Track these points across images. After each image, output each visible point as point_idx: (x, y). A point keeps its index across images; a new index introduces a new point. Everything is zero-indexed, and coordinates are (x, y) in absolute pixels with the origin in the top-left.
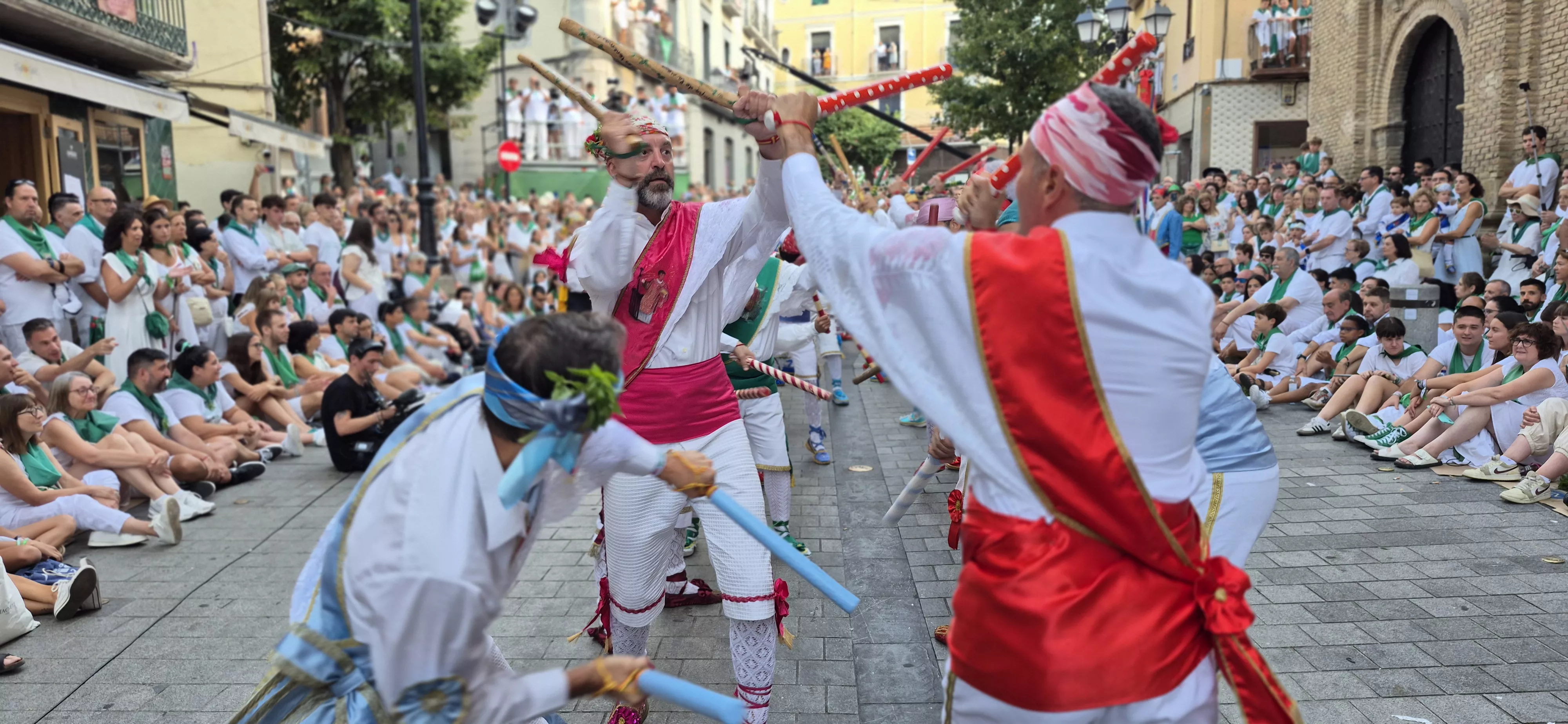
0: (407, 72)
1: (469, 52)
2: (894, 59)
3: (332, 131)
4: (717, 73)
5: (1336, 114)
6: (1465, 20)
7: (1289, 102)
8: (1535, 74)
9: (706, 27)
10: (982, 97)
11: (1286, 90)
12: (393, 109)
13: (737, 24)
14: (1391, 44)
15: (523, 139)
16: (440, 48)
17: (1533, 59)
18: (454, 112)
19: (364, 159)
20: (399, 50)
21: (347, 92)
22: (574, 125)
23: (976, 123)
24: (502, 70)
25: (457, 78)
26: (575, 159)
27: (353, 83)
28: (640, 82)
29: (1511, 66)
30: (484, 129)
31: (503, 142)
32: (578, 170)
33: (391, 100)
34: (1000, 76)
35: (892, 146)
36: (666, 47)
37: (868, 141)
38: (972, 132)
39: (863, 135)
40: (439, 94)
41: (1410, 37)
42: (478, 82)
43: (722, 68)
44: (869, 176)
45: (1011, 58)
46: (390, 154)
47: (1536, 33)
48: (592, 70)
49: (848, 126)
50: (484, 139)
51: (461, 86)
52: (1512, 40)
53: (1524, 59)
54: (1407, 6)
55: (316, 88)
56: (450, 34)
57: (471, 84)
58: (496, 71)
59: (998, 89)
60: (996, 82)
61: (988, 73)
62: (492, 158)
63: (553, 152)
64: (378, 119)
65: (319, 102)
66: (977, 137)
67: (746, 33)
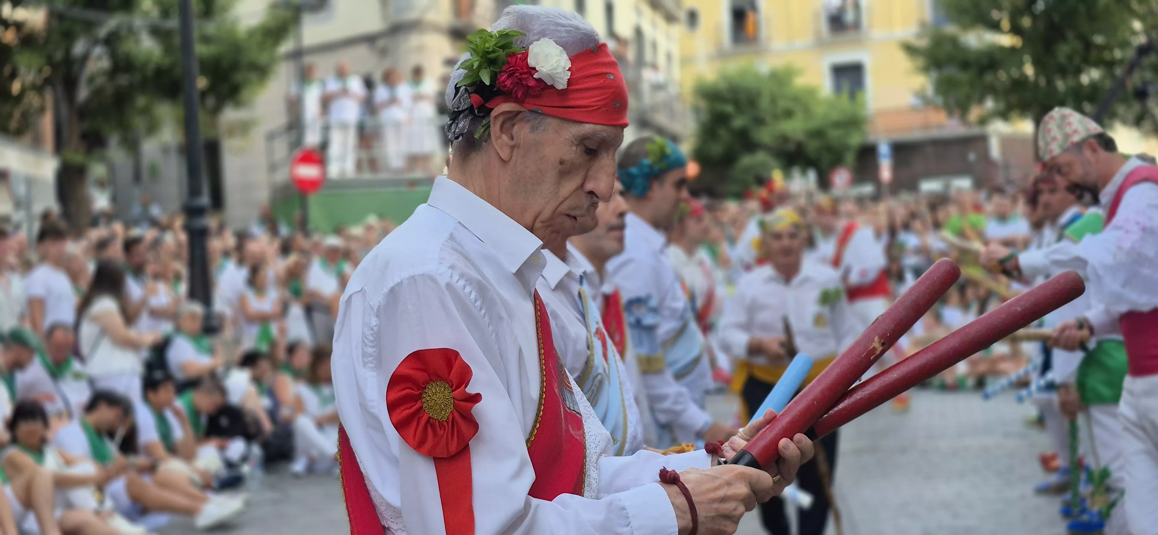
0: (167, 61)
1: (251, 33)
3: (59, 146)
12: (146, 111)
15: (324, 146)
16: (211, 28)
18: (230, 115)
19: (101, 184)
20: (156, 32)
21: (83, 93)
22: (397, 125)
23: (981, 101)
24: (297, 54)
25: (235, 66)
26: (397, 171)
27: (91, 80)
30: (271, 137)
31: (298, 153)
32: (404, 189)
33: (141, 101)
34: (1016, 30)
35: (855, 140)
37: (818, 134)
38: (975, 113)
39: (814, 124)
40: (208, 90)
42: (263, 72)
44: (824, 183)
46: (137, 176)
48: (421, 49)
49: (788, 114)
50: (270, 152)
51: (240, 77)
55: (39, 89)
56: (225, 9)
57: (253, 74)
59: (1012, 50)
60: (1006, 40)
61: (995, 27)
62: (282, 176)
63: (365, 165)
64: (123, 127)
65: (42, 110)
66: (983, 121)
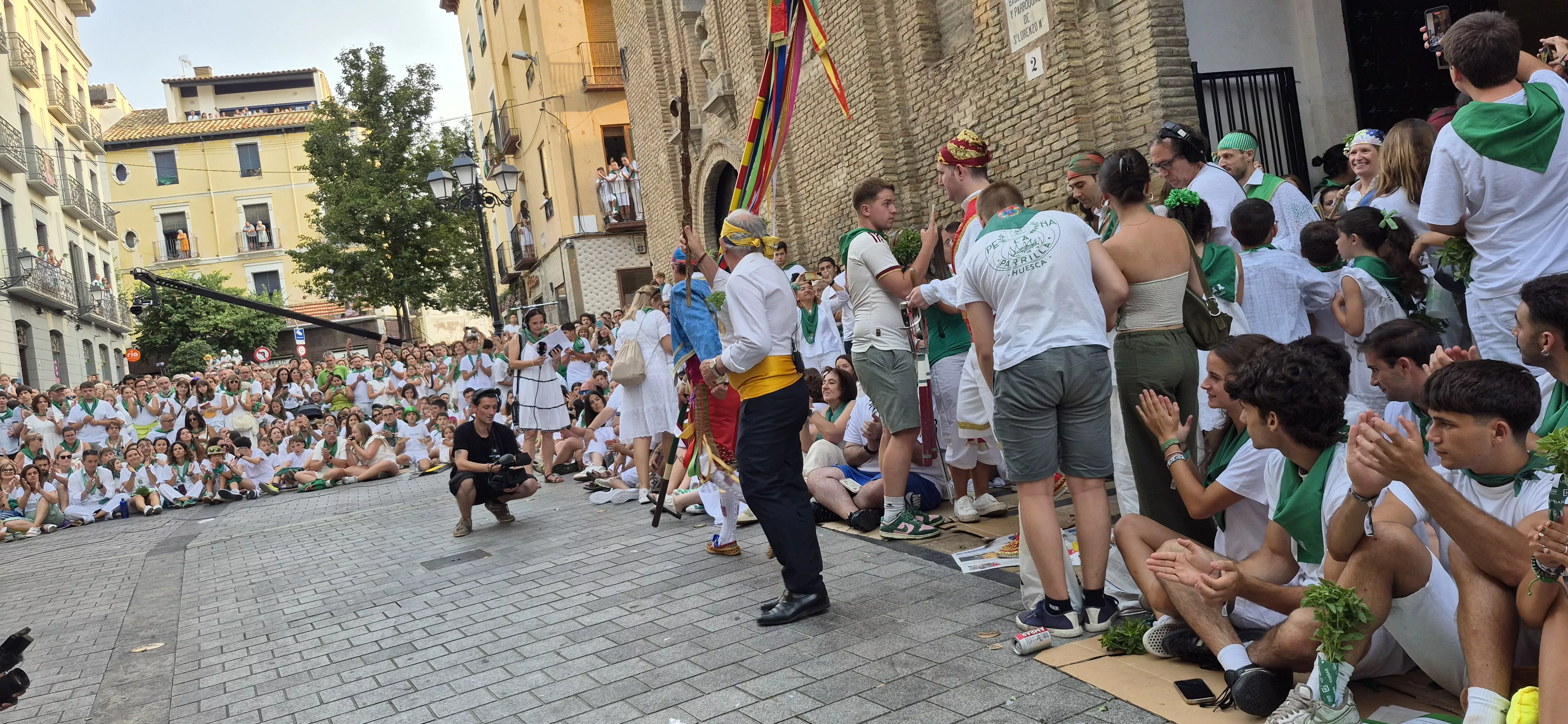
7: (637, 252)
11: (638, 240)
13: (53, 204)
14: (697, 188)
34: (369, 242)
41: (710, 180)
43: (34, 250)
54: (702, 155)
59: (370, 254)
60: (366, 248)
61: (357, 240)
67: (69, 214)
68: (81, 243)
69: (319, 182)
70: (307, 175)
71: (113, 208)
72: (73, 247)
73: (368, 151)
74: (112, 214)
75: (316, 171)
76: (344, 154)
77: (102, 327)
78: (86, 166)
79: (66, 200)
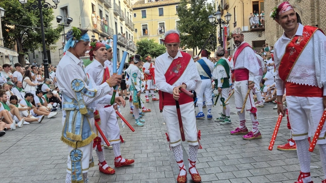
0: (39, 36)
1: (55, 30)
2: (163, 31)
3: (18, 51)
4: (119, 34)
5: (272, 37)
6: (301, 12)
7: (260, 36)
8: (319, 23)
9: (116, 23)
10: (186, 38)
11: (259, 33)
12: (35, 44)
13: (124, 22)
16: (47, 29)
17: (318, 20)
18: (51, 45)
20: (36, 29)
21: (22, 42)
23: (185, 45)
24: (64, 35)
25: (52, 36)
27: (24, 39)
28: (100, 37)
29: (313, 22)
30: (59, 49)
34: (190, 33)
36: (106, 28)
38: (184, 47)
40: (47, 41)
42: (57, 37)
43: (121, 33)
45: (192, 28)
46: (34, 57)
47: (318, 14)
49: (153, 47)
50: (59, 52)
51: (53, 38)
52: (313, 16)
53: (316, 20)
55: (14, 40)
56: (50, 26)
57: (55, 38)
58: (62, 35)
59: (190, 36)
61: (187, 32)
64: (31, 47)
65: (15, 44)
66: (185, 49)
67: (126, 25)
68: (128, 32)
69: (180, 18)
70: (177, 16)
71: (134, 23)
72: (127, 32)
73: (191, 10)
74: (134, 25)
75: (179, 15)
76: (186, 11)
77: (131, 50)
78: (129, 14)
79: (126, 22)
